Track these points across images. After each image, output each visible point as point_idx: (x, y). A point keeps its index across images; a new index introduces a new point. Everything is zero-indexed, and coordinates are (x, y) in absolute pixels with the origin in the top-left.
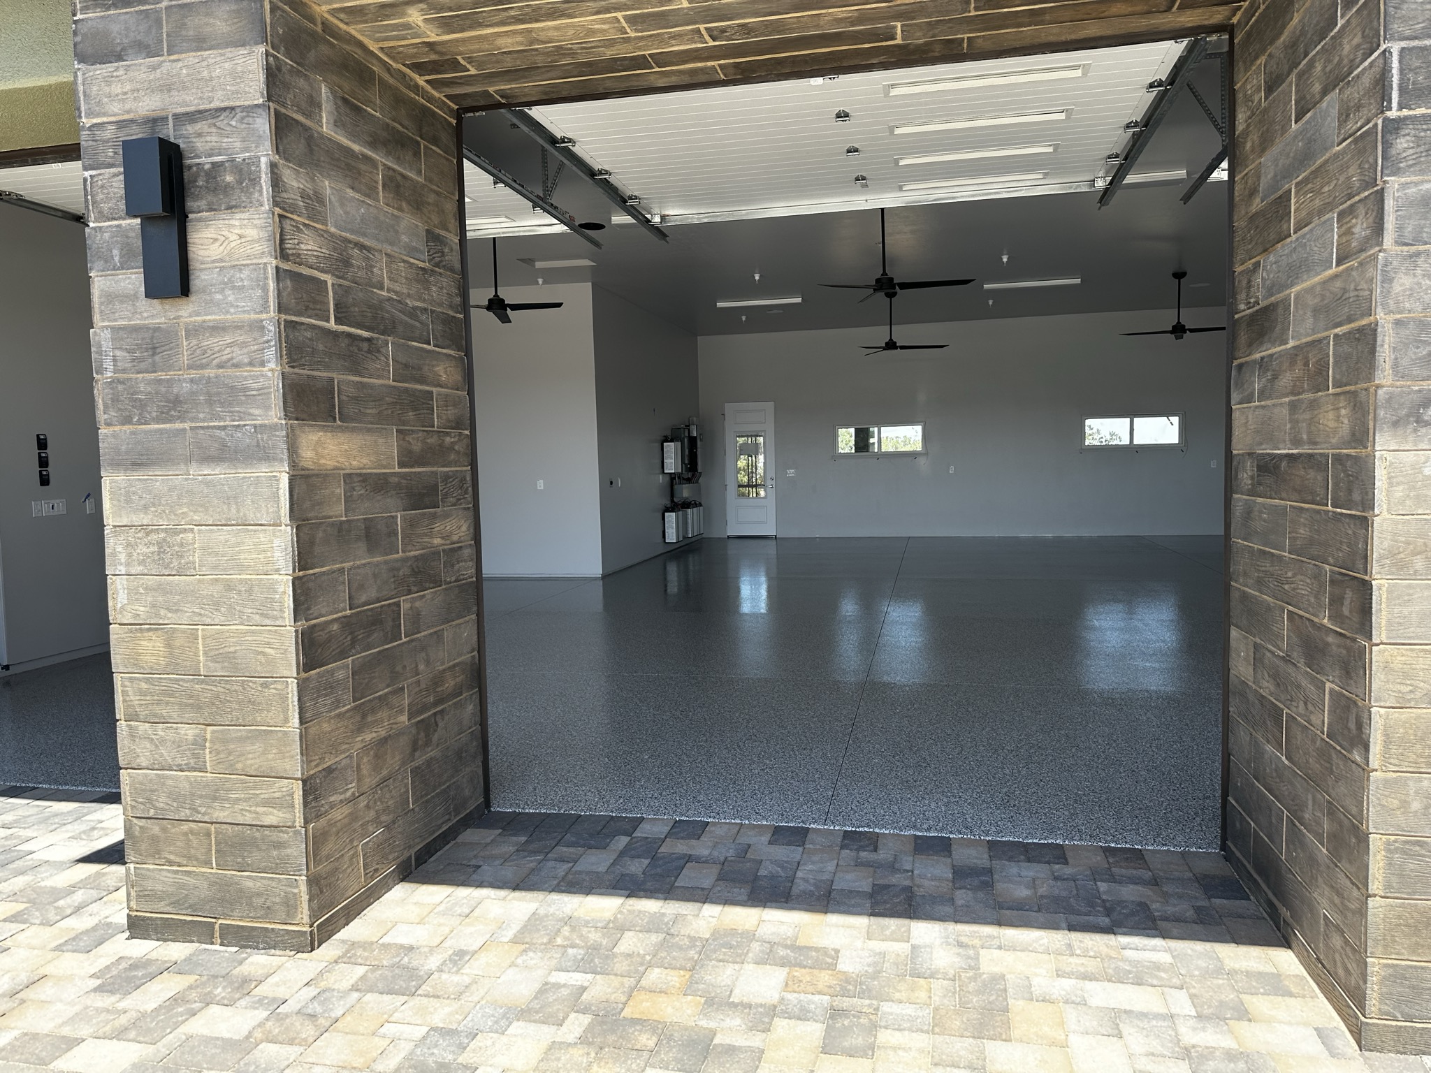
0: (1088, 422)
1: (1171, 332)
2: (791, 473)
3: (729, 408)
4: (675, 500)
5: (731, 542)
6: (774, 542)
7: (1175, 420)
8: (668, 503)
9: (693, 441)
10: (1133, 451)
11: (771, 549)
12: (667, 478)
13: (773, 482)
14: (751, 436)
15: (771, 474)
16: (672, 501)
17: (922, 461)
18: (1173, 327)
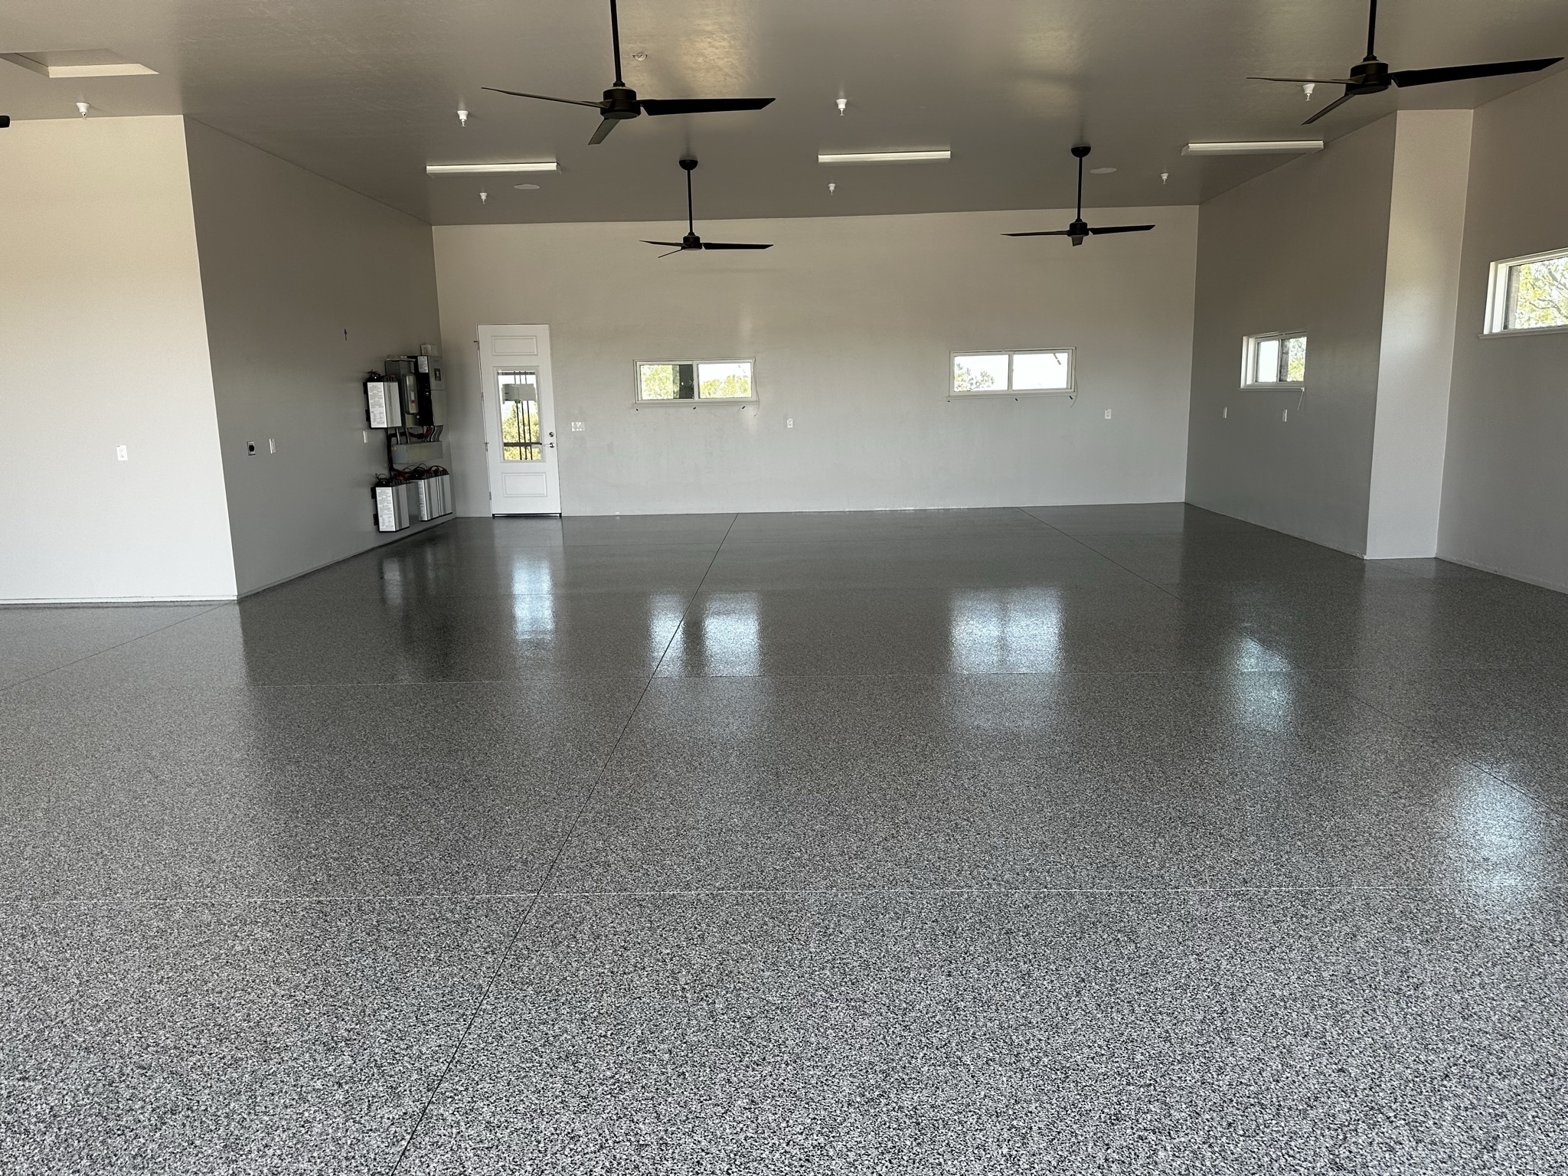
0: (960, 360)
1: (1069, 233)
2: (577, 426)
3: (484, 332)
4: (395, 466)
5: (497, 523)
6: (559, 521)
7: (1063, 357)
8: (384, 473)
9: (422, 381)
10: (1013, 399)
11: (554, 530)
12: (382, 436)
13: (554, 439)
14: (520, 374)
15: (550, 427)
16: (391, 469)
17: (750, 412)
18: (1072, 225)
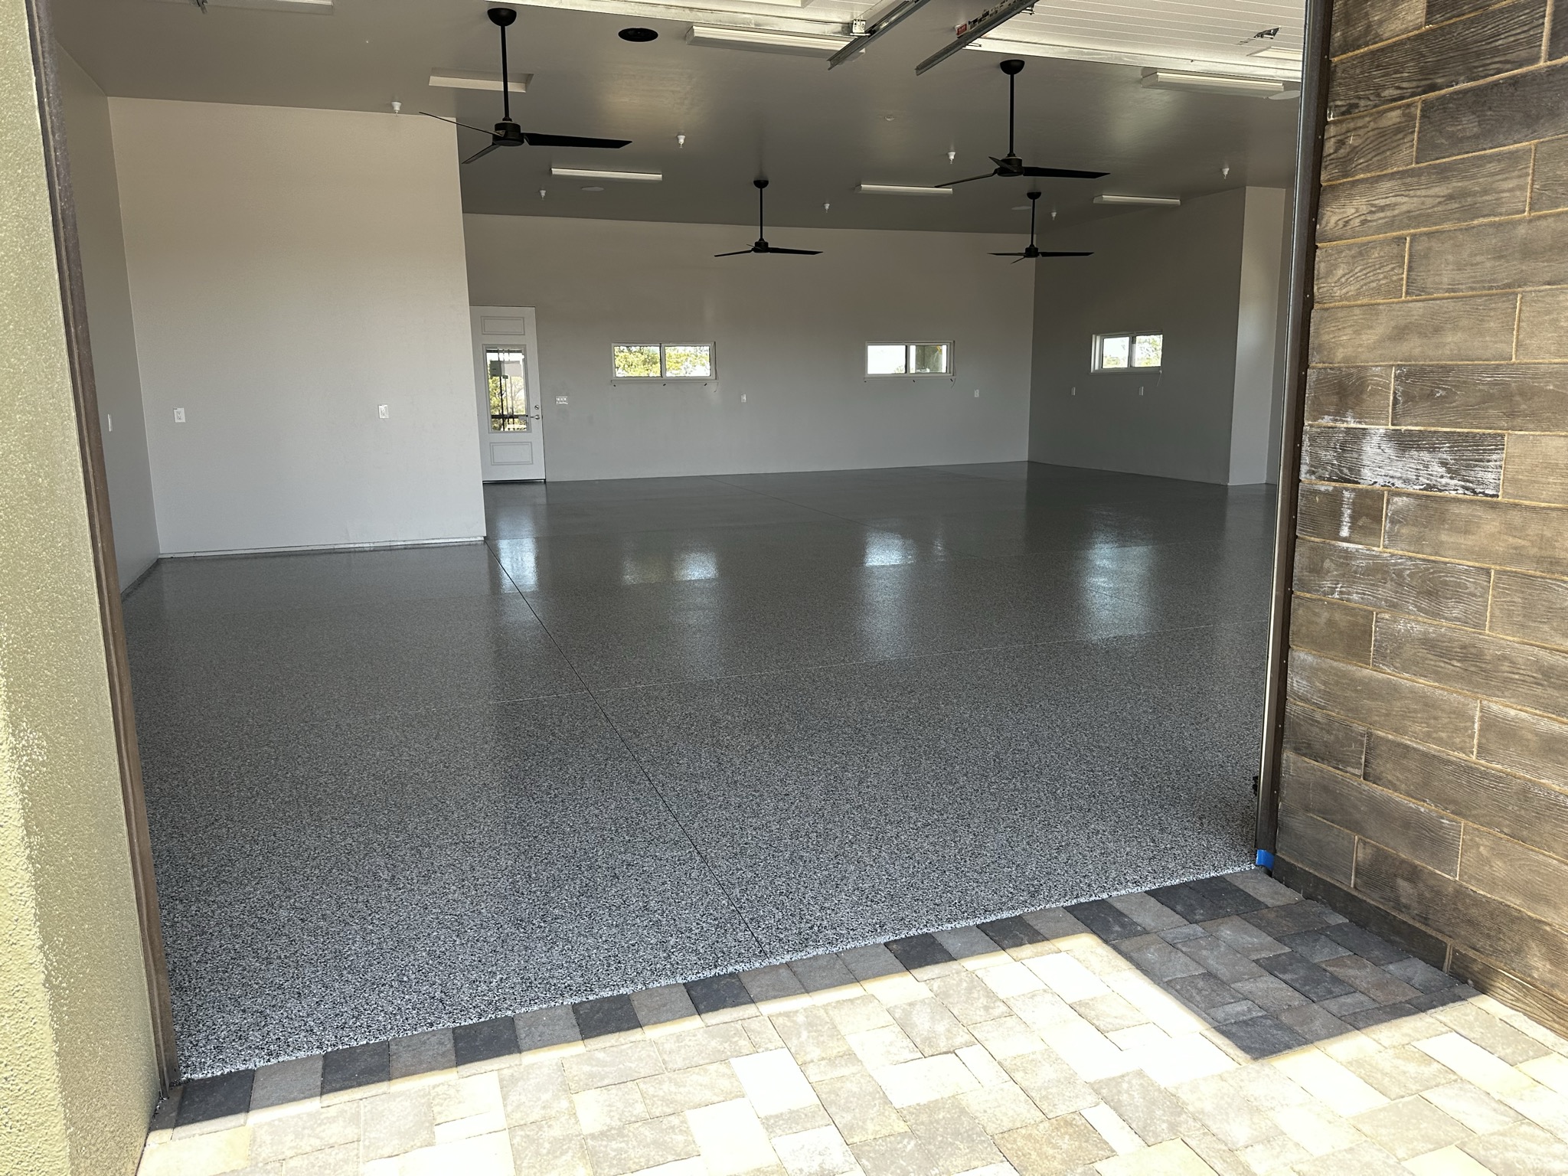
0: (872, 349)
1: (1023, 255)
2: (562, 400)
3: (476, 312)
6: (543, 487)
10: (911, 381)
11: (539, 494)
13: (539, 412)
15: (536, 400)
17: (710, 389)
